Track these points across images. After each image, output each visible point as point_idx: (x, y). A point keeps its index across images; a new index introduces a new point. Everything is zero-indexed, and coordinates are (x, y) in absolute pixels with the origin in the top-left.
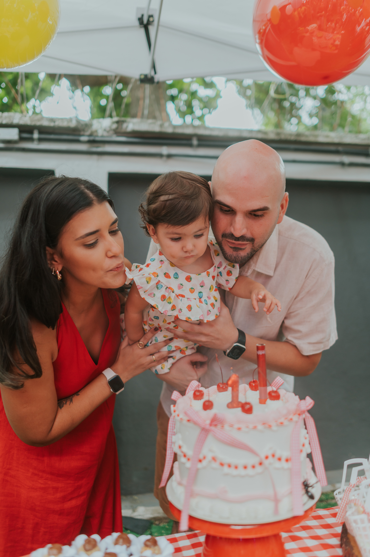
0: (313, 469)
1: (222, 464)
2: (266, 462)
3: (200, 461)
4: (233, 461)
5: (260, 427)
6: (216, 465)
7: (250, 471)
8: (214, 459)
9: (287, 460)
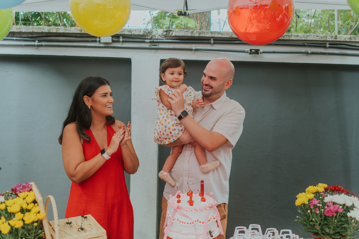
0: (218, 226)
1: (180, 222)
2: (195, 223)
3: (174, 220)
4: (184, 221)
5: (193, 211)
6: (178, 222)
7: (189, 225)
8: (178, 220)
9: (203, 223)
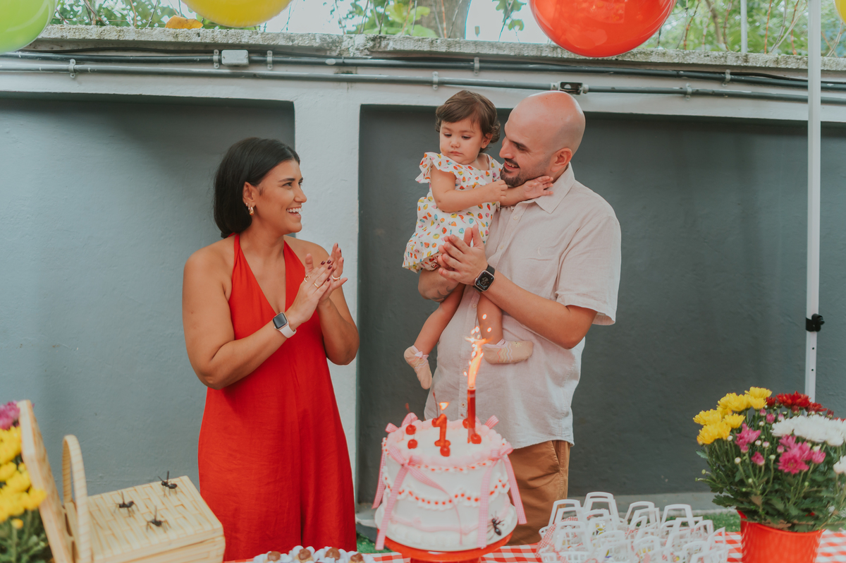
1: (417, 498)
2: (455, 500)
3: (400, 493)
4: (427, 497)
5: (452, 470)
6: (412, 499)
7: (440, 507)
8: (411, 493)
9: (476, 500)
